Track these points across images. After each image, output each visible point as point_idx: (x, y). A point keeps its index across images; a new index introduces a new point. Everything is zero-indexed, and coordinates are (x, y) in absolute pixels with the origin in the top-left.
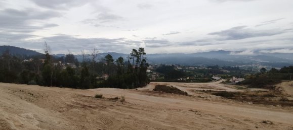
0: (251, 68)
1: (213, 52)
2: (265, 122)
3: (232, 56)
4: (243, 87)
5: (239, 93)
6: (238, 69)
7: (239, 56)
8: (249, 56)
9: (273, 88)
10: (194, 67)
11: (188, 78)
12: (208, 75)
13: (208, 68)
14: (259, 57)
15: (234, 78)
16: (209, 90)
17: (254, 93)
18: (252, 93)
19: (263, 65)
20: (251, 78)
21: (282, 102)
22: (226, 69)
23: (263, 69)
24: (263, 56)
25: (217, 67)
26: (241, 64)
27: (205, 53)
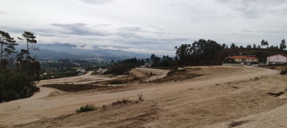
0: (93, 60)
1: (58, 45)
7: (83, 50)
8: (91, 51)
13: (59, 61)
14: (98, 51)
19: (101, 58)
22: (77, 62)
24: (100, 51)
26: (86, 58)
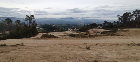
0: (81, 25)
1: (68, 18)
2: (85, 44)
3: (74, 20)
4: (78, 32)
5: (77, 35)
6: (76, 25)
7: (77, 20)
8: (80, 20)
9: (87, 32)
10: (60, 25)
11: (58, 30)
12: (66, 28)
13: (66, 25)
15: (75, 29)
16: (66, 34)
17: (82, 34)
18: (81, 34)
19: (85, 23)
20: (81, 28)
21: (89, 36)
22: (73, 25)
23: (84, 25)
24: (85, 20)
25: (69, 24)
26: (78, 23)
27: (65, 19)
